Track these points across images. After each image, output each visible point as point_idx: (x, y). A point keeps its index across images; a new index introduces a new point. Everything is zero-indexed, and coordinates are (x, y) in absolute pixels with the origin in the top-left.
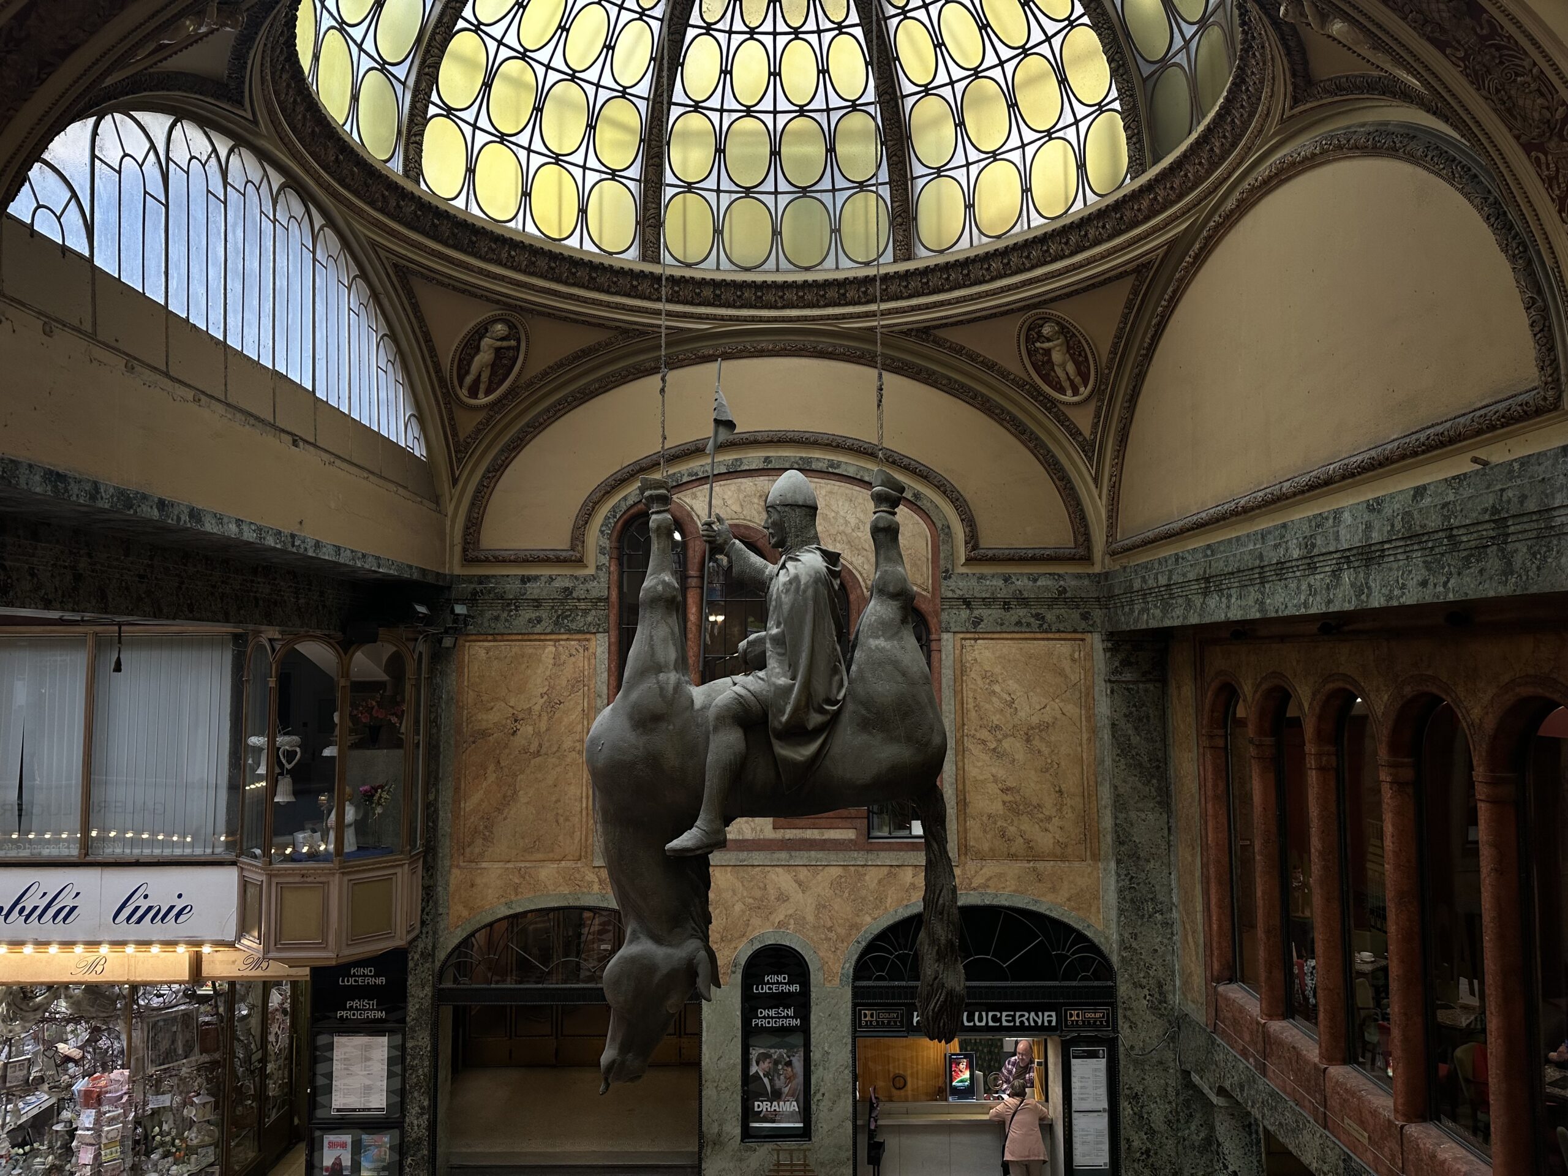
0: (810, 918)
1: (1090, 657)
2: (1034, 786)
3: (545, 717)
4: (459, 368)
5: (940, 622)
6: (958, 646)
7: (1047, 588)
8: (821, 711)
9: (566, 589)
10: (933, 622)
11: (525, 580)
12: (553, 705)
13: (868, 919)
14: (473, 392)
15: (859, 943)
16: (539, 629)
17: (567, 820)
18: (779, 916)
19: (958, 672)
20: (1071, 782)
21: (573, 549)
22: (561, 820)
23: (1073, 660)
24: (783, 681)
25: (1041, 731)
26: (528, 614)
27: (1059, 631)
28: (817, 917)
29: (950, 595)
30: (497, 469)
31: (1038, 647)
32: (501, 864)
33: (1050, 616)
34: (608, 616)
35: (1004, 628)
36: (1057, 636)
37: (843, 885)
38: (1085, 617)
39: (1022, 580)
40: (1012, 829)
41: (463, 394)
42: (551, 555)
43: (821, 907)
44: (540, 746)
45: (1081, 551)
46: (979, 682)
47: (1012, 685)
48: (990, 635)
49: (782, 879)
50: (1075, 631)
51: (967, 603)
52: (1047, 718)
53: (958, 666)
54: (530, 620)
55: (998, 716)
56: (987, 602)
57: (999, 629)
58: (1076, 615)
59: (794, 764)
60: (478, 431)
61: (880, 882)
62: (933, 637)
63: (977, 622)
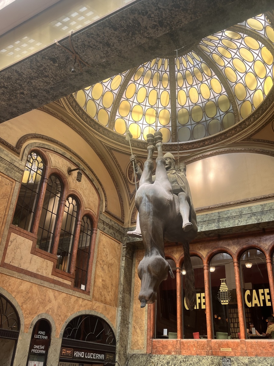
0: (56, 311)
1: (121, 249)
2: (108, 281)
5: (97, 225)
6: (100, 234)
7: (117, 227)
13: (70, 314)
15: (66, 323)
18: (47, 308)
20: (114, 282)
23: (118, 248)
25: (111, 265)
27: (117, 239)
28: (57, 311)
29: (101, 219)
31: (113, 242)
33: (116, 235)
35: (108, 233)
37: (66, 300)
39: (113, 222)
40: (103, 293)
43: (59, 307)
45: (122, 220)
46: (102, 246)
47: (108, 251)
48: (106, 234)
49: (51, 294)
50: (119, 241)
51: (104, 223)
52: (112, 262)
53: (99, 240)
55: (104, 258)
56: (107, 225)
58: (120, 237)
61: (74, 302)
62: (95, 229)
63: (104, 229)
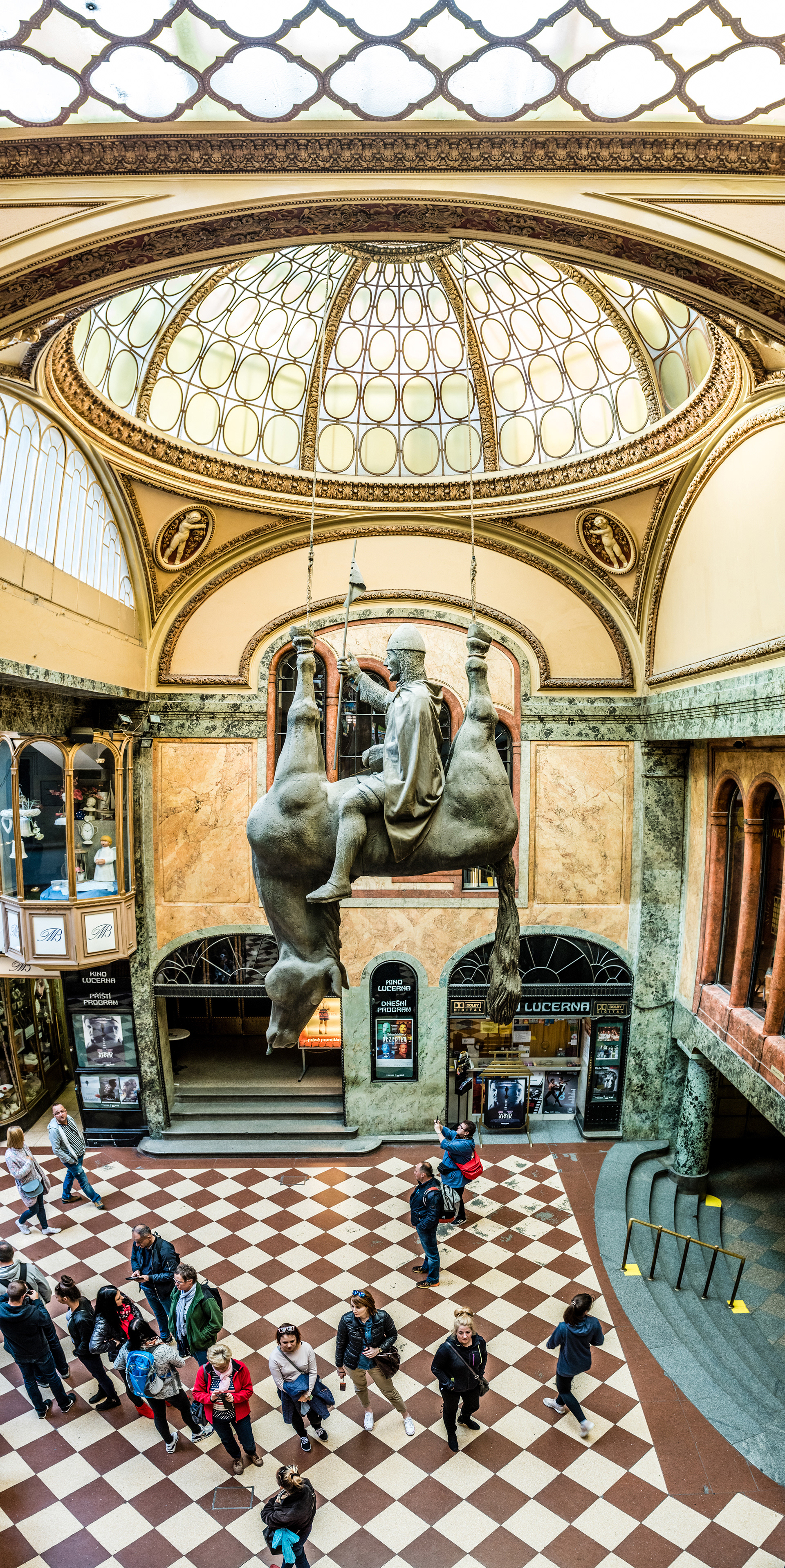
1: (631, 758)
2: (587, 852)
3: (219, 800)
4: (163, 543)
5: (520, 733)
6: (534, 751)
7: (602, 709)
8: (424, 804)
9: (235, 705)
10: (515, 732)
11: (203, 698)
12: (226, 792)
13: (461, 943)
14: (172, 559)
16: (214, 734)
17: (238, 874)
18: (396, 941)
19: (533, 770)
20: (614, 851)
21: (241, 675)
22: (234, 874)
23: (620, 761)
24: (398, 781)
25: (593, 813)
26: (205, 723)
27: (609, 740)
28: (424, 942)
29: (528, 713)
30: (185, 615)
31: (595, 751)
32: (192, 904)
33: (603, 729)
34: (266, 726)
35: (569, 738)
36: (608, 743)
37: (443, 921)
38: (629, 729)
39: (583, 701)
40: (568, 882)
41: (164, 561)
42: (224, 680)
43: (426, 936)
44: (217, 820)
45: (627, 681)
46: (549, 777)
47: (573, 779)
48: (558, 743)
49: (398, 918)
50: (622, 740)
51: (541, 719)
52: (599, 804)
53: (533, 766)
54: (207, 728)
55: (562, 802)
56: (556, 718)
57: (565, 738)
58: (622, 728)
59: (403, 842)
60: (173, 587)
61: (470, 919)
62: (515, 744)
63: (549, 733)
